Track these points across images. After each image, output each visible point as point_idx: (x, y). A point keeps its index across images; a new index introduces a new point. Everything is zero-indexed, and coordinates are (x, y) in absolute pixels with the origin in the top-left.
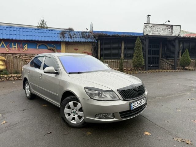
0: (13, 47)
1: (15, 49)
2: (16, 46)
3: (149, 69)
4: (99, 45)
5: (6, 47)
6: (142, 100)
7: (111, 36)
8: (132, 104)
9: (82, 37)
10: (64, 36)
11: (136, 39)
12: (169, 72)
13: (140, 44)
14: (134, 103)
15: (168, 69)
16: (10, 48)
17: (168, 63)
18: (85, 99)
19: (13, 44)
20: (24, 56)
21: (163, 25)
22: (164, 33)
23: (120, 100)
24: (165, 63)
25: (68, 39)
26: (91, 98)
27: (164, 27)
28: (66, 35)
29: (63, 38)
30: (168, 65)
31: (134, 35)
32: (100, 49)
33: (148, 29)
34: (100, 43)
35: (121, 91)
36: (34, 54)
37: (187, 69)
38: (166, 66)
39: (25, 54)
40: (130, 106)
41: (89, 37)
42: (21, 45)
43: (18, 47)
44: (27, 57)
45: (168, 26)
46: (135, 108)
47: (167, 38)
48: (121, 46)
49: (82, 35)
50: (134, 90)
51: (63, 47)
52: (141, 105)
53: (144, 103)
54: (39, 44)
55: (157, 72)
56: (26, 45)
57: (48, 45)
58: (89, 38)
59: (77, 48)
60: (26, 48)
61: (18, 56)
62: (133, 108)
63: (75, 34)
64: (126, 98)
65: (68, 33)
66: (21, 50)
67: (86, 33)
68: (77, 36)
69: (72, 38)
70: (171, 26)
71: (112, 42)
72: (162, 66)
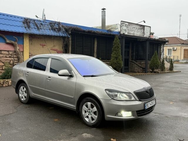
4: (70, 42)
6: (153, 101)
7: (86, 32)
8: (146, 104)
9: (52, 29)
10: (30, 26)
14: (147, 104)
15: (139, 72)
17: (139, 66)
18: (106, 100)
21: (137, 24)
22: (137, 33)
23: (136, 100)
24: (135, 65)
25: (35, 31)
26: (112, 99)
27: (138, 27)
28: (31, 25)
29: (29, 28)
30: (139, 67)
32: (72, 47)
33: (124, 28)
35: (137, 93)
38: (136, 68)
40: (144, 106)
41: (59, 30)
45: (141, 26)
46: (148, 107)
47: (137, 39)
48: (94, 44)
49: (51, 26)
50: (147, 92)
51: (26, 42)
52: (152, 105)
53: (154, 104)
58: (60, 32)
59: (44, 44)
62: (147, 108)
63: (42, 25)
64: (141, 99)
67: (55, 24)
68: (45, 28)
69: (40, 30)
70: (143, 27)
71: (85, 38)
72: (132, 69)
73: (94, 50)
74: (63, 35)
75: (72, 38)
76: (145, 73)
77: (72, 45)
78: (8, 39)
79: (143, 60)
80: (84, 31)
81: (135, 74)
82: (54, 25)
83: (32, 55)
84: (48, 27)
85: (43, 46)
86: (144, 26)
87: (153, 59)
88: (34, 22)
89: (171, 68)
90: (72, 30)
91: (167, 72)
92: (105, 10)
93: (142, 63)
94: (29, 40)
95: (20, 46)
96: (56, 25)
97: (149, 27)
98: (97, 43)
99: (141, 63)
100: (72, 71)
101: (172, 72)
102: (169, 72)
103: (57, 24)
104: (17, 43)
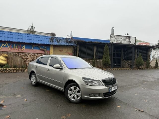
0: (14, 47)
1: (15, 49)
2: (17, 47)
3: (114, 67)
4: (78, 48)
5: (9, 47)
6: (115, 87)
7: (87, 43)
8: (110, 88)
9: (66, 42)
11: (105, 45)
12: (129, 70)
13: (107, 49)
15: (127, 68)
16: (12, 48)
17: (127, 64)
18: (82, 85)
19: (14, 45)
20: (21, 55)
21: (124, 36)
22: (125, 42)
24: (125, 63)
25: (55, 43)
26: (87, 84)
27: (124, 38)
28: (54, 40)
29: (52, 42)
31: (103, 42)
33: (113, 39)
34: (79, 47)
36: (29, 53)
37: (140, 68)
38: (126, 65)
39: (23, 53)
40: (109, 90)
41: (71, 42)
42: (20, 46)
43: (18, 48)
44: (24, 55)
45: (127, 37)
48: (94, 50)
49: (66, 40)
50: (111, 80)
51: (51, 49)
54: (33, 46)
55: (119, 69)
56: (24, 46)
57: (40, 47)
59: (62, 50)
60: (23, 48)
61: (17, 54)
65: (56, 39)
66: (20, 49)
68: (62, 41)
70: (129, 37)
71: (87, 46)
72: (123, 65)
74: (73, 45)
76: (132, 68)
77: (79, 50)
78: (41, 48)
80: (86, 42)
81: (125, 69)
84: (64, 41)
94: (53, 48)
95: (48, 51)
96: (69, 39)
97: (135, 38)
98: (96, 49)
100: (63, 66)
104: (46, 50)
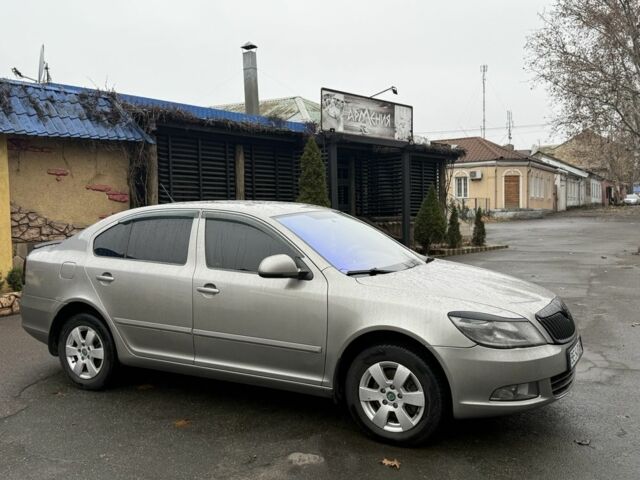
4: (155, 159)
9: (89, 118)
10: (10, 108)
21: (371, 98)
23: (546, 343)
25: (29, 125)
26: (478, 344)
27: (374, 108)
28: (17, 104)
29: (7, 115)
32: (159, 176)
33: (333, 110)
34: (158, 150)
35: (543, 318)
41: (114, 118)
45: (382, 106)
48: (234, 167)
49: (84, 107)
50: (564, 313)
58: (118, 125)
59: (62, 169)
63: (53, 102)
67: (100, 100)
68: (64, 113)
69: (47, 120)
70: (390, 107)
71: (204, 147)
73: (235, 186)
74: (131, 137)
75: (158, 144)
77: (159, 172)
79: (391, 214)
80: (202, 123)
82: (95, 104)
83: (20, 208)
84: (75, 109)
85: (59, 176)
86: (393, 105)
87: (427, 211)
88: (23, 94)
89: (479, 237)
90: (161, 118)
91: (468, 250)
92: (253, 50)
93: (391, 223)
94: (9, 158)
96: (104, 102)
97: (409, 109)
98: (246, 163)
99: (386, 224)
101: (481, 250)
102: (473, 251)
103: (105, 99)
